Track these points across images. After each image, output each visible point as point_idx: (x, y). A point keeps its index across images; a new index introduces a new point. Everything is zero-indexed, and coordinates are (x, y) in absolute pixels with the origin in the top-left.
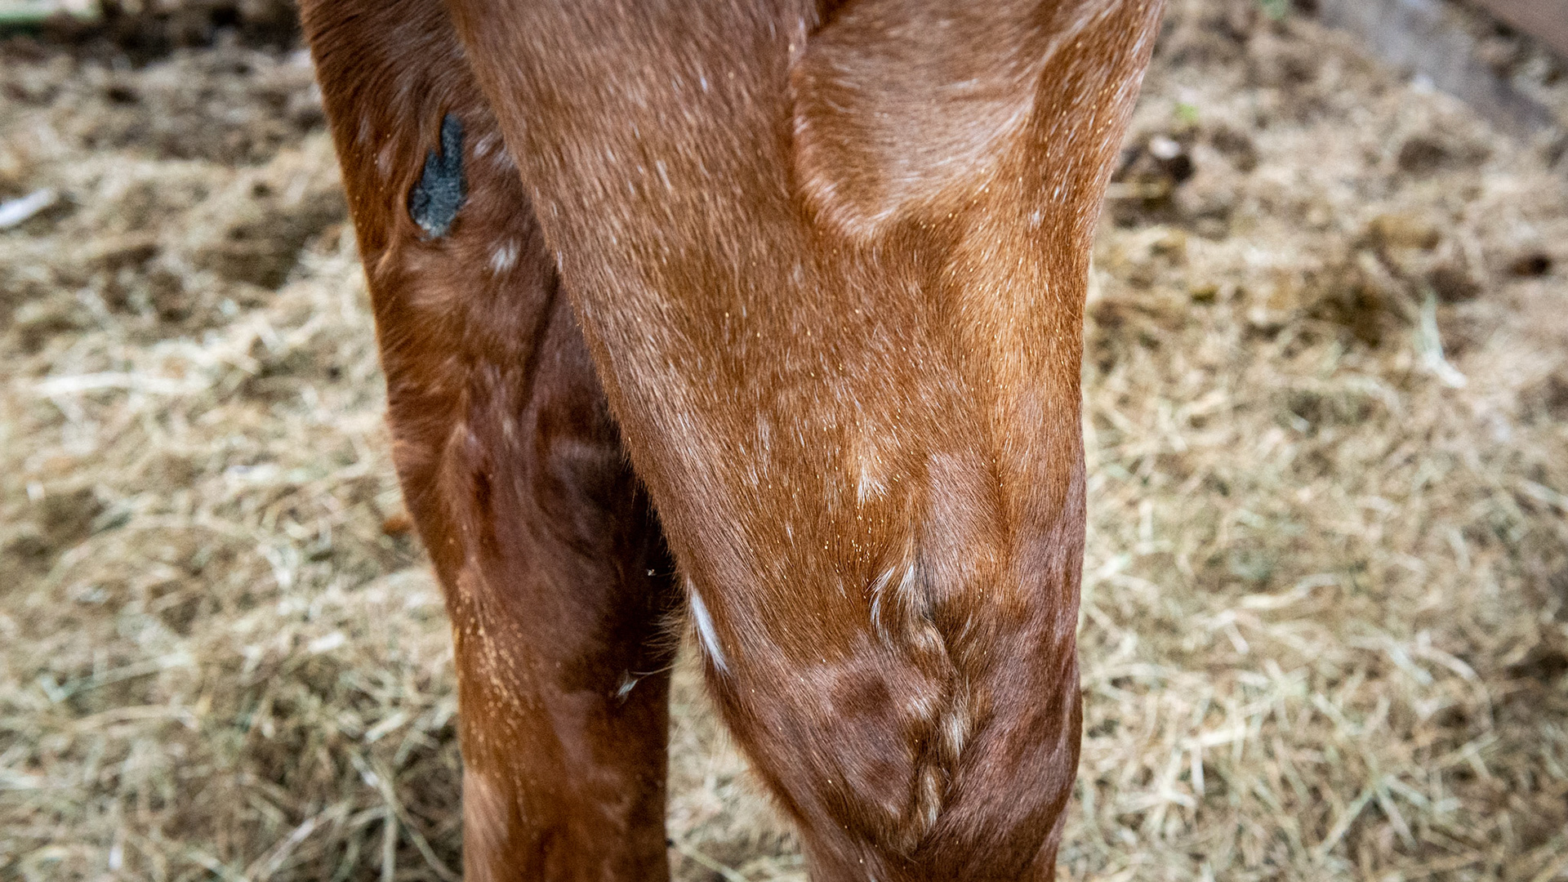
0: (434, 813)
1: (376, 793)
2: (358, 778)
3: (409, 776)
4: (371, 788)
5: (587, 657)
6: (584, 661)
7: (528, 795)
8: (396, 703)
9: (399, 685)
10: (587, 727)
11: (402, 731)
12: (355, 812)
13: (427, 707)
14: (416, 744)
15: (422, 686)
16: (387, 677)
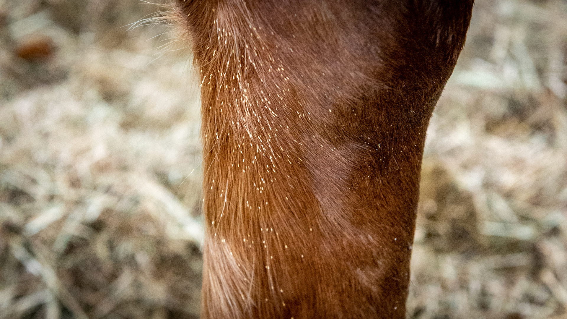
0: (91, 298)
1: (39, 280)
2: (20, 267)
3: (69, 263)
4: (31, 275)
5: (363, 98)
6: (360, 103)
7: (277, 260)
8: (51, 198)
9: (53, 180)
10: (350, 184)
11: (59, 224)
12: (18, 297)
13: (79, 203)
14: (73, 236)
15: (75, 183)
16: (42, 176)
